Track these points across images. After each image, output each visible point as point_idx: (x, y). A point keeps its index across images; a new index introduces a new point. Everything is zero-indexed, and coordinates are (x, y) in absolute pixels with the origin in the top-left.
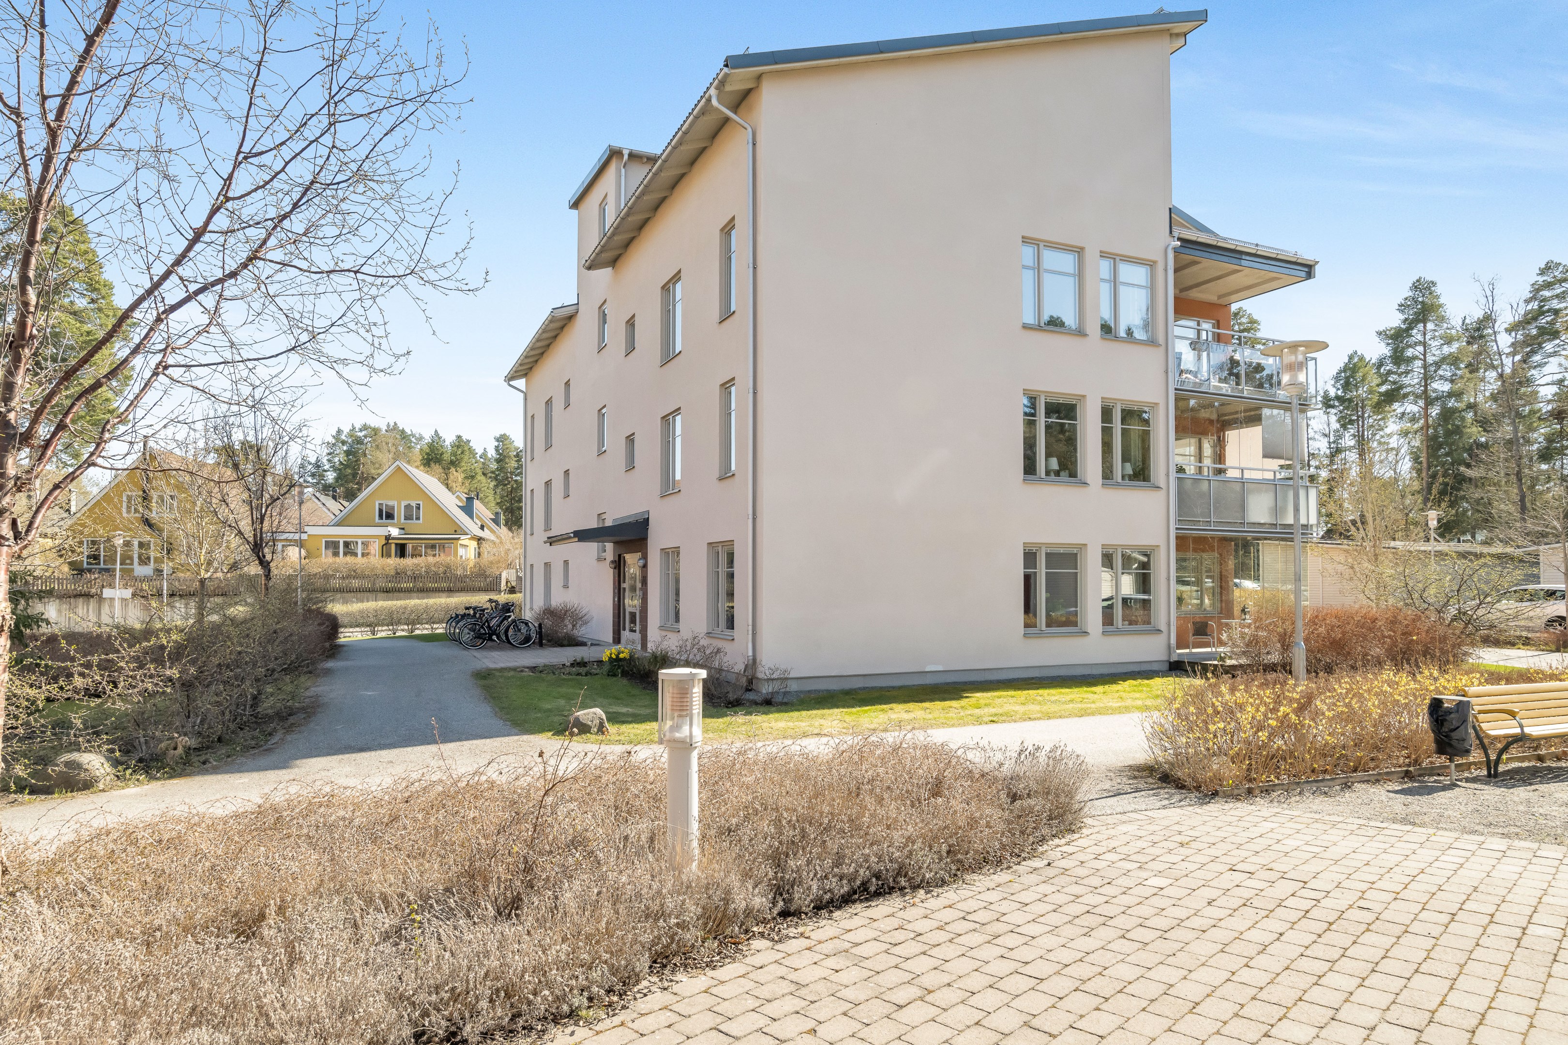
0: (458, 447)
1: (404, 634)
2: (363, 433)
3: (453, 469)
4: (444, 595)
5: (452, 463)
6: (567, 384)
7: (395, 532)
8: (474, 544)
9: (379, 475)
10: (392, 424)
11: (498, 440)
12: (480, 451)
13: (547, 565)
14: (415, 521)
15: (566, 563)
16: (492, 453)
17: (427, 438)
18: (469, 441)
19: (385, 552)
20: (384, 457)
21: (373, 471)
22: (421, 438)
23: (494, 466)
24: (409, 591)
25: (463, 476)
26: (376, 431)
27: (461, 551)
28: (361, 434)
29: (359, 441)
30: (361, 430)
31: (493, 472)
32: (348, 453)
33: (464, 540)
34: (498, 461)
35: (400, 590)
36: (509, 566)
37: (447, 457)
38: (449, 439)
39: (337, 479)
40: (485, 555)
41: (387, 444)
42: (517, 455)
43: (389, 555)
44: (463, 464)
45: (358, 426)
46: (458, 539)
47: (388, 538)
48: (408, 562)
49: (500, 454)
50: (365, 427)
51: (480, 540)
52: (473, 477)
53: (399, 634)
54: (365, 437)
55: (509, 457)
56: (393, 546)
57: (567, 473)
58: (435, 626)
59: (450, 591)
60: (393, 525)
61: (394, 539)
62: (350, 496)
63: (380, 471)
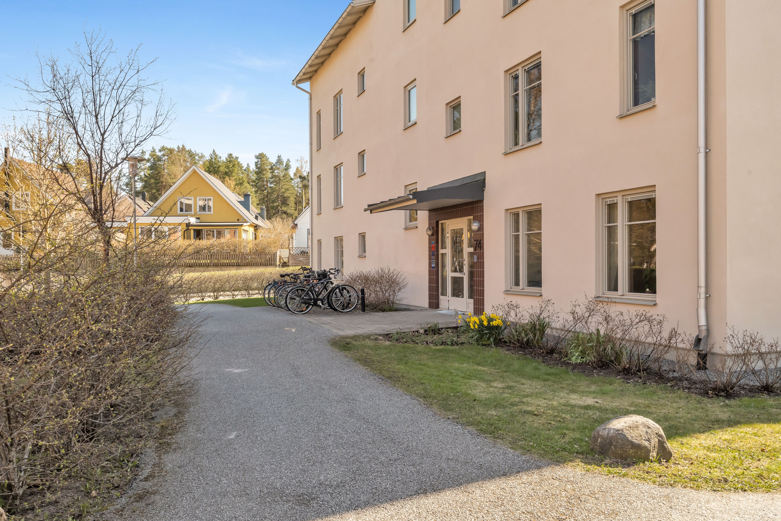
0: (230, 162)
1: (211, 300)
2: (162, 153)
3: (227, 178)
4: (235, 268)
5: (226, 173)
6: (362, 74)
7: (193, 220)
8: (252, 230)
9: (174, 183)
10: (181, 147)
11: (257, 157)
12: (245, 166)
13: (339, 241)
14: (207, 212)
15: (362, 236)
16: (253, 167)
17: (208, 158)
18: (237, 158)
19: (186, 235)
20: (177, 170)
21: (170, 181)
22: (202, 157)
23: (254, 177)
24: (207, 266)
25: (234, 183)
26: (171, 151)
27: (244, 235)
28: (159, 154)
29: (159, 159)
30: (160, 151)
31: (254, 181)
32: (151, 168)
33: (246, 226)
34: (257, 173)
35: (200, 265)
36: (282, 247)
37: (223, 169)
38: (224, 157)
39: (144, 187)
40: (260, 238)
41: (180, 160)
42: (271, 168)
43: (189, 238)
44: (234, 174)
45: (157, 149)
46: (241, 225)
47: (188, 225)
48: (204, 243)
49: (259, 168)
50: (163, 149)
51: (256, 227)
52: (241, 184)
53: (206, 300)
54: (164, 155)
55: (265, 170)
56: (192, 232)
57: (362, 154)
58: (236, 293)
59: (238, 265)
60: (192, 216)
61: (193, 225)
62: (154, 198)
63: (174, 180)
